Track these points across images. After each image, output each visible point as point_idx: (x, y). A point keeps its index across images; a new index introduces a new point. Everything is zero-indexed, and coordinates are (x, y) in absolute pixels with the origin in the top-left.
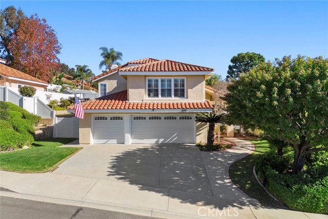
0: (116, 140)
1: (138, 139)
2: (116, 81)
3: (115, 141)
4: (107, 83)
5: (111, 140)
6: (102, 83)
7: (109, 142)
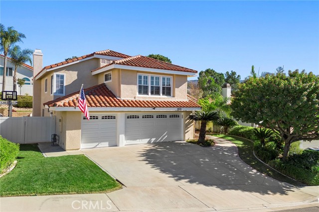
0: (108, 143)
1: (131, 139)
2: (76, 73)
3: (106, 144)
4: (65, 75)
5: (102, 143)
6: (58, 73)
7: (100, 145)
